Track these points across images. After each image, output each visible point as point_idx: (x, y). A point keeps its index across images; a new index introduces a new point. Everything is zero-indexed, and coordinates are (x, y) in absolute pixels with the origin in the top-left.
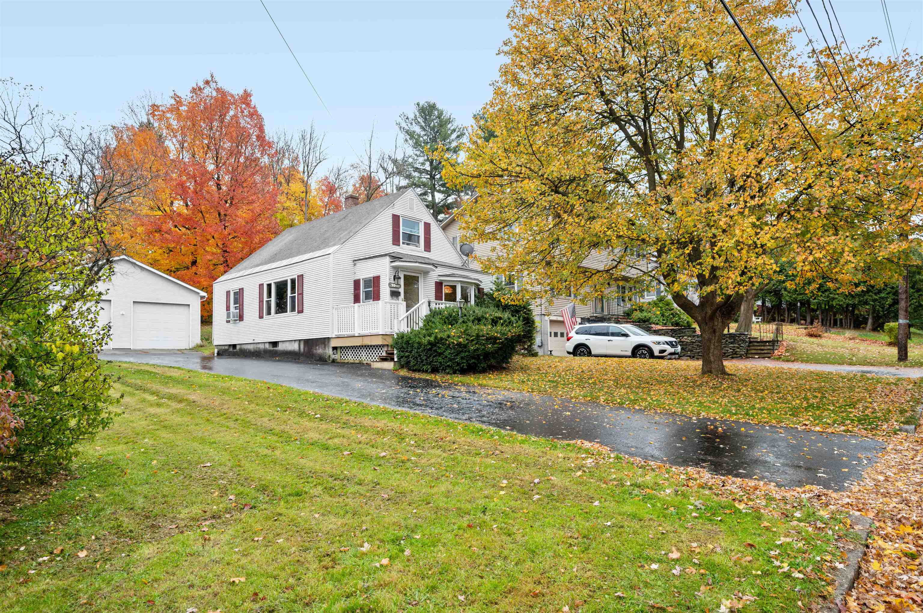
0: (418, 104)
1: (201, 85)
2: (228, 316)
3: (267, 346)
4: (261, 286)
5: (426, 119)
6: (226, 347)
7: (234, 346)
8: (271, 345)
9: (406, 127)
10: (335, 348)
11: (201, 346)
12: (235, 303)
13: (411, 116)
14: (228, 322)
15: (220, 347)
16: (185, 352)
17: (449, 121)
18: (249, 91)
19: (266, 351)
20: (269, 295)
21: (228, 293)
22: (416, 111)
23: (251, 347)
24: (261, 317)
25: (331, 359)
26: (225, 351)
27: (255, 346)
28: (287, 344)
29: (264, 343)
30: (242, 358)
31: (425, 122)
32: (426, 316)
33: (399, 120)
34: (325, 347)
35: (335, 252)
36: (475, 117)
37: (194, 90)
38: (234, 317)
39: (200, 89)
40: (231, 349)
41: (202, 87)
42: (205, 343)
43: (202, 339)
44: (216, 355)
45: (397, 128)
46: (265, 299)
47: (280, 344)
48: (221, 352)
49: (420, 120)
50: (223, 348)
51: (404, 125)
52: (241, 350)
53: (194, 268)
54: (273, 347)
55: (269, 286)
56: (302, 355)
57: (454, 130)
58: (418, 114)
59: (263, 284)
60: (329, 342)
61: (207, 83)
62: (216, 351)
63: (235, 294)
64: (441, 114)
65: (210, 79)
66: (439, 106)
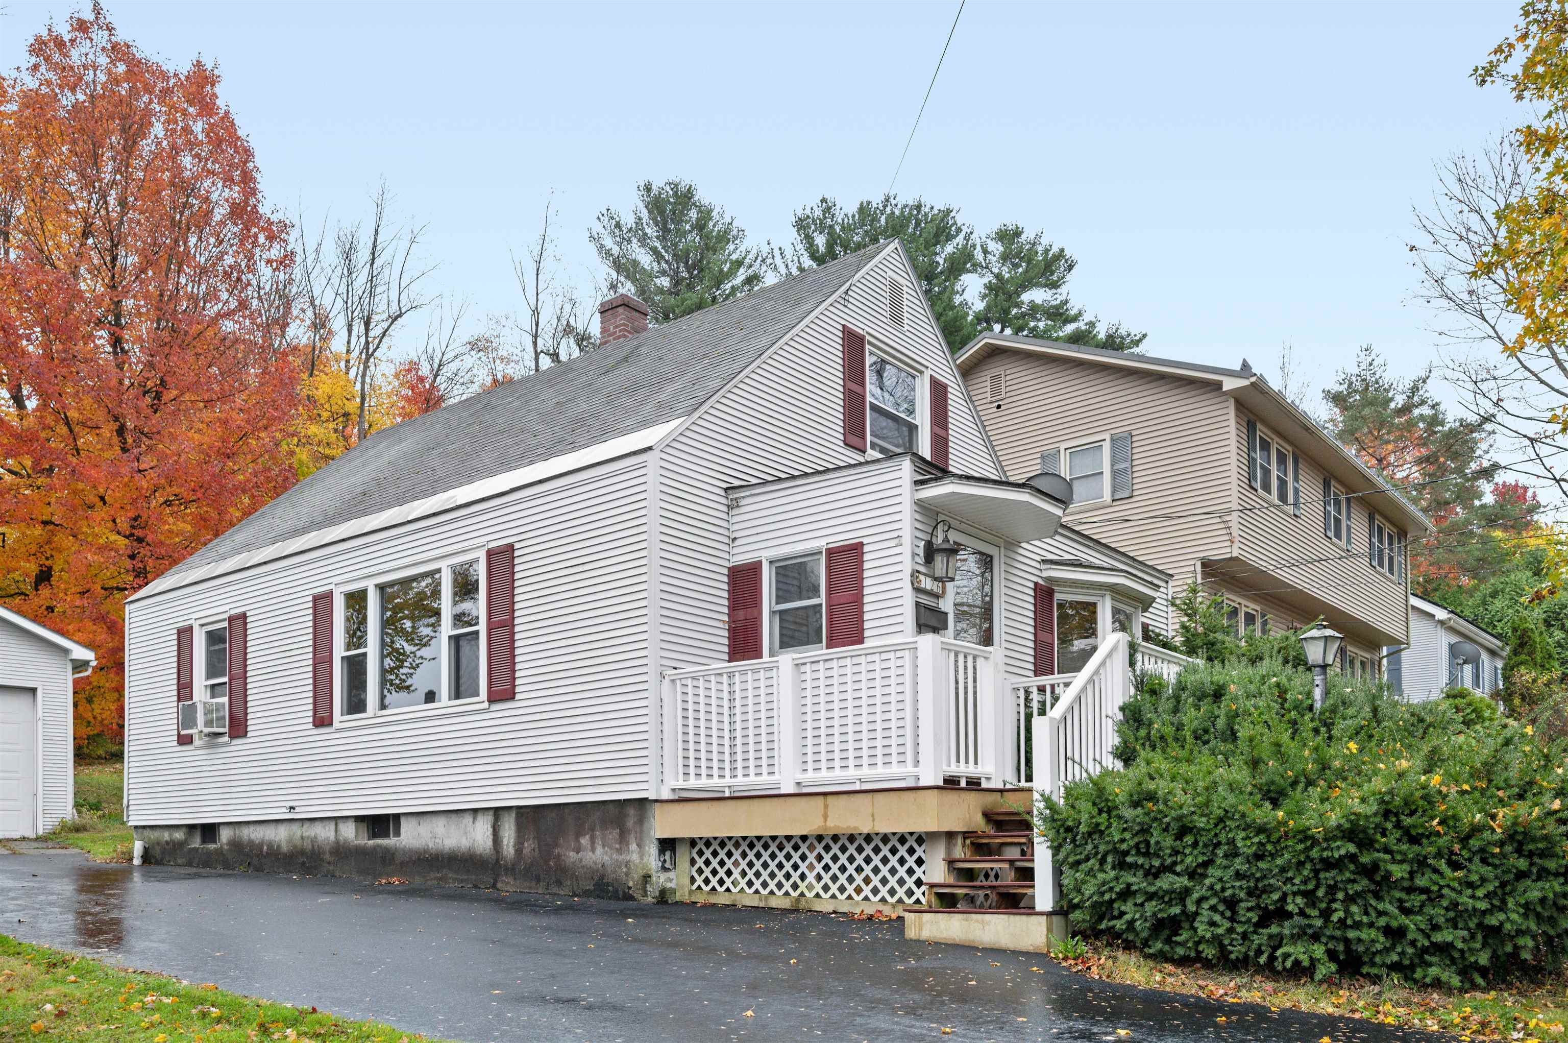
0: (648, 188)
1: (64, 31)
2: (187, 717)
3: (349, 832)
4: (322, 603)
5: (666, 230)
6: (179, 835)
7: (209, 831)
8: (363, 827)
9: (616, 250)
10: (668, 845)
11: (78, 829)
12: (213, 670)
13: (628, 221)
14: (184, 741)
15: (154, 835)
16: (22, 847)
17: (724, 237)
18: (209, 67)
19: (342, 852)
20: (356, 636)
21: (184, 635)
22: (641, 206)
23: (280, 836)
24: (322, 721)
25: (653, 891)
26: (175, 848)
27: (297, 831)
28: (439, 826)
29: (336, 819)
30: (244, 876)
31: (662, 239)
32: (1122, 709)
33: (598, 228)
34: (623, 838)
35: (669, 444)
36: (801, 224)
37: (38, 47)
38: (209, 723)
39: (60, 44)
40: (196, 842)
41: (67, 38)
42: (89, 817)
43: (77, 806)
44: (137, 861)
45: (592, 248)
46: (339, 650)
47: (405, 825)
48: (157, 852)
49: (651, 231)
50: (166, 836)
51: (609, 242)
52: (236, 845)
53: (45, 592)
54: (374, 835)
55: (357, 600)
56: (511, 869)
57: (739, 263)
58: (645, 214)
59: (329, 596)
60: (641, 820)
61: (82, 26)
62: (138, 847)
63: (214, 638)
64: (706, 214)
65: (89, 16)
66: (703, 196)
